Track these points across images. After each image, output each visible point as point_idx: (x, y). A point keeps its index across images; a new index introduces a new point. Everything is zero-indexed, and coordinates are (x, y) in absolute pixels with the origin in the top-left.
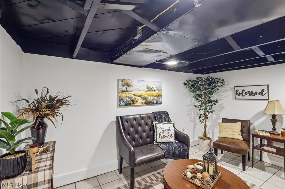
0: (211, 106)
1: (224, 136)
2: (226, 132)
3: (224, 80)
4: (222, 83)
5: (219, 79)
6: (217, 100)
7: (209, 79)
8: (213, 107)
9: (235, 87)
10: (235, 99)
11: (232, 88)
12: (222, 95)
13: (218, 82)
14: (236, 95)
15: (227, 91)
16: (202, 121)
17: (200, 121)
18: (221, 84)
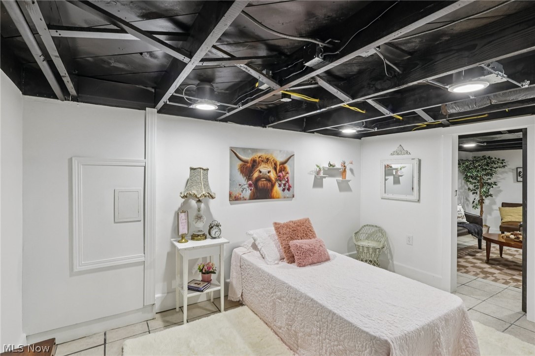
0: (488, 189)
1: (509, 220)
2: (511, 216)
3: (504, 160)
4: (502, 163)
5: (497, 158)
6: (495, 182)
7: (485, 159)
8: (490, 190)
9: (517, 168)
10: (517, 181)
11: (513, 170)
12: (499, 177)
13: (498, 162)
14: (519, 178)
15: (506, 172)
16: (475, 206)
17: (473, 207)
18: (501, 165)
